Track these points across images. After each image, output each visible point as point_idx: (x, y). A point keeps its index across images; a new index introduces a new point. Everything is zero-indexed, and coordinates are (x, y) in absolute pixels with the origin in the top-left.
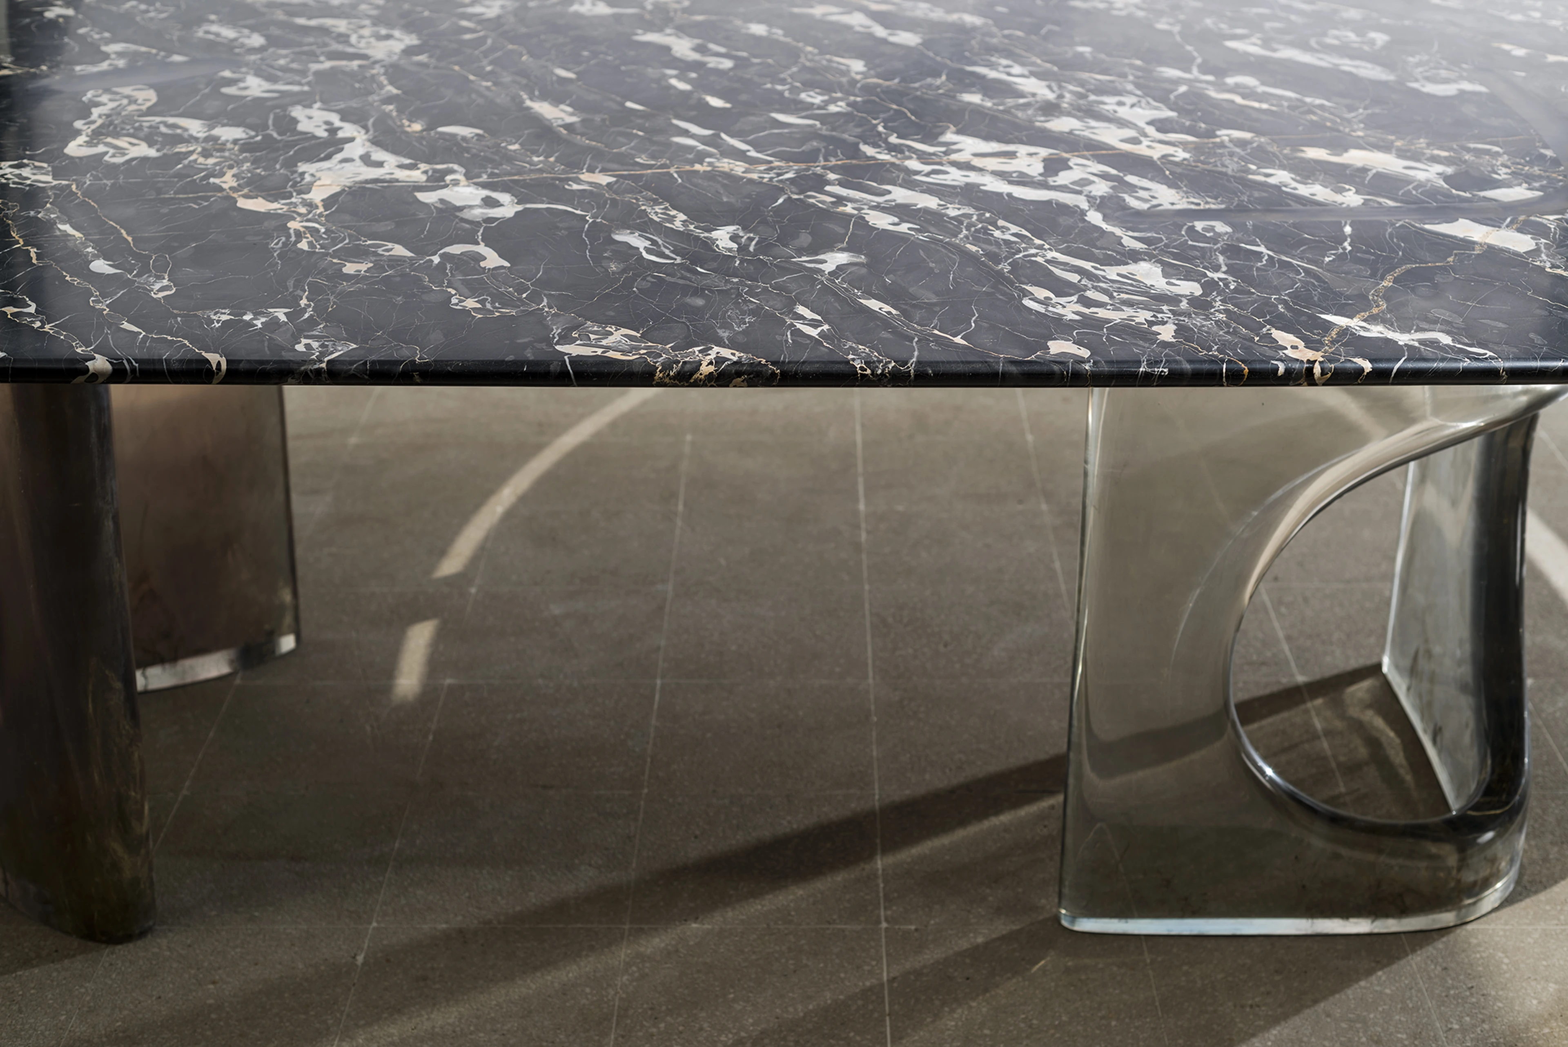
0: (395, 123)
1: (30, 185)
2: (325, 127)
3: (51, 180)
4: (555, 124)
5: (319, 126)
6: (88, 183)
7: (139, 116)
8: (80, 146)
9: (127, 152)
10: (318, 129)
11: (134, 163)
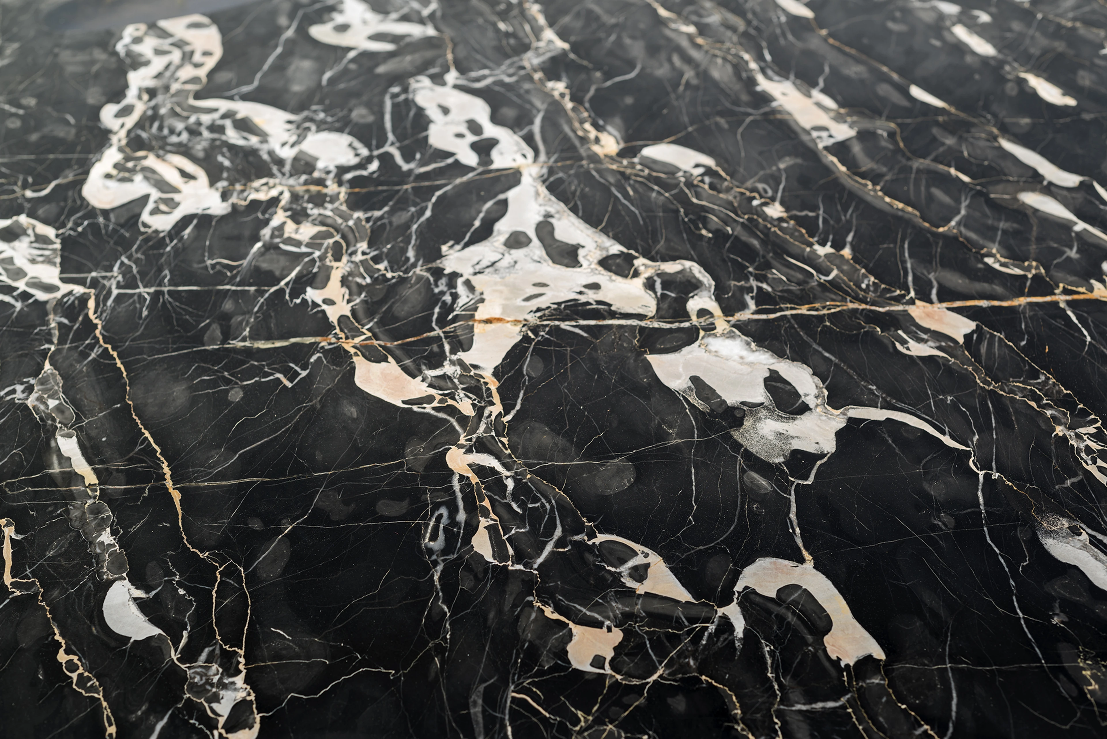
0: (574, 131)
1: (25, 296)
2: (471, 138)
3: (57, 282)
4: (821, 146)
5: (460, 136)
6: (115, 292)
7: (198, 96)
8: (108, 176)
9: (177, 197)
10: (459, 141)
11: (187, 232)
